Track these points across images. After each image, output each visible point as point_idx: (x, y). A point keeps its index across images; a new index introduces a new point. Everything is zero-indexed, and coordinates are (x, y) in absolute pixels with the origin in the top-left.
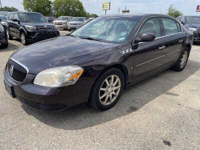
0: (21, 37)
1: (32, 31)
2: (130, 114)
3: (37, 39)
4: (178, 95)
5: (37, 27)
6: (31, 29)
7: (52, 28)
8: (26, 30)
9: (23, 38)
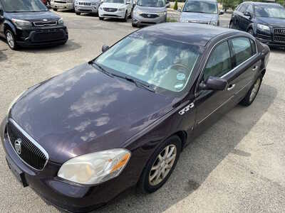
0: (6, 36)
1: (25, 28)
2: (190, 195)
3: (33, 41)
4: (249, 155)
5: (31, 21)
6: (22, 24)
7: (55, 23)
8: (15, 26)
9: (10, 38)
